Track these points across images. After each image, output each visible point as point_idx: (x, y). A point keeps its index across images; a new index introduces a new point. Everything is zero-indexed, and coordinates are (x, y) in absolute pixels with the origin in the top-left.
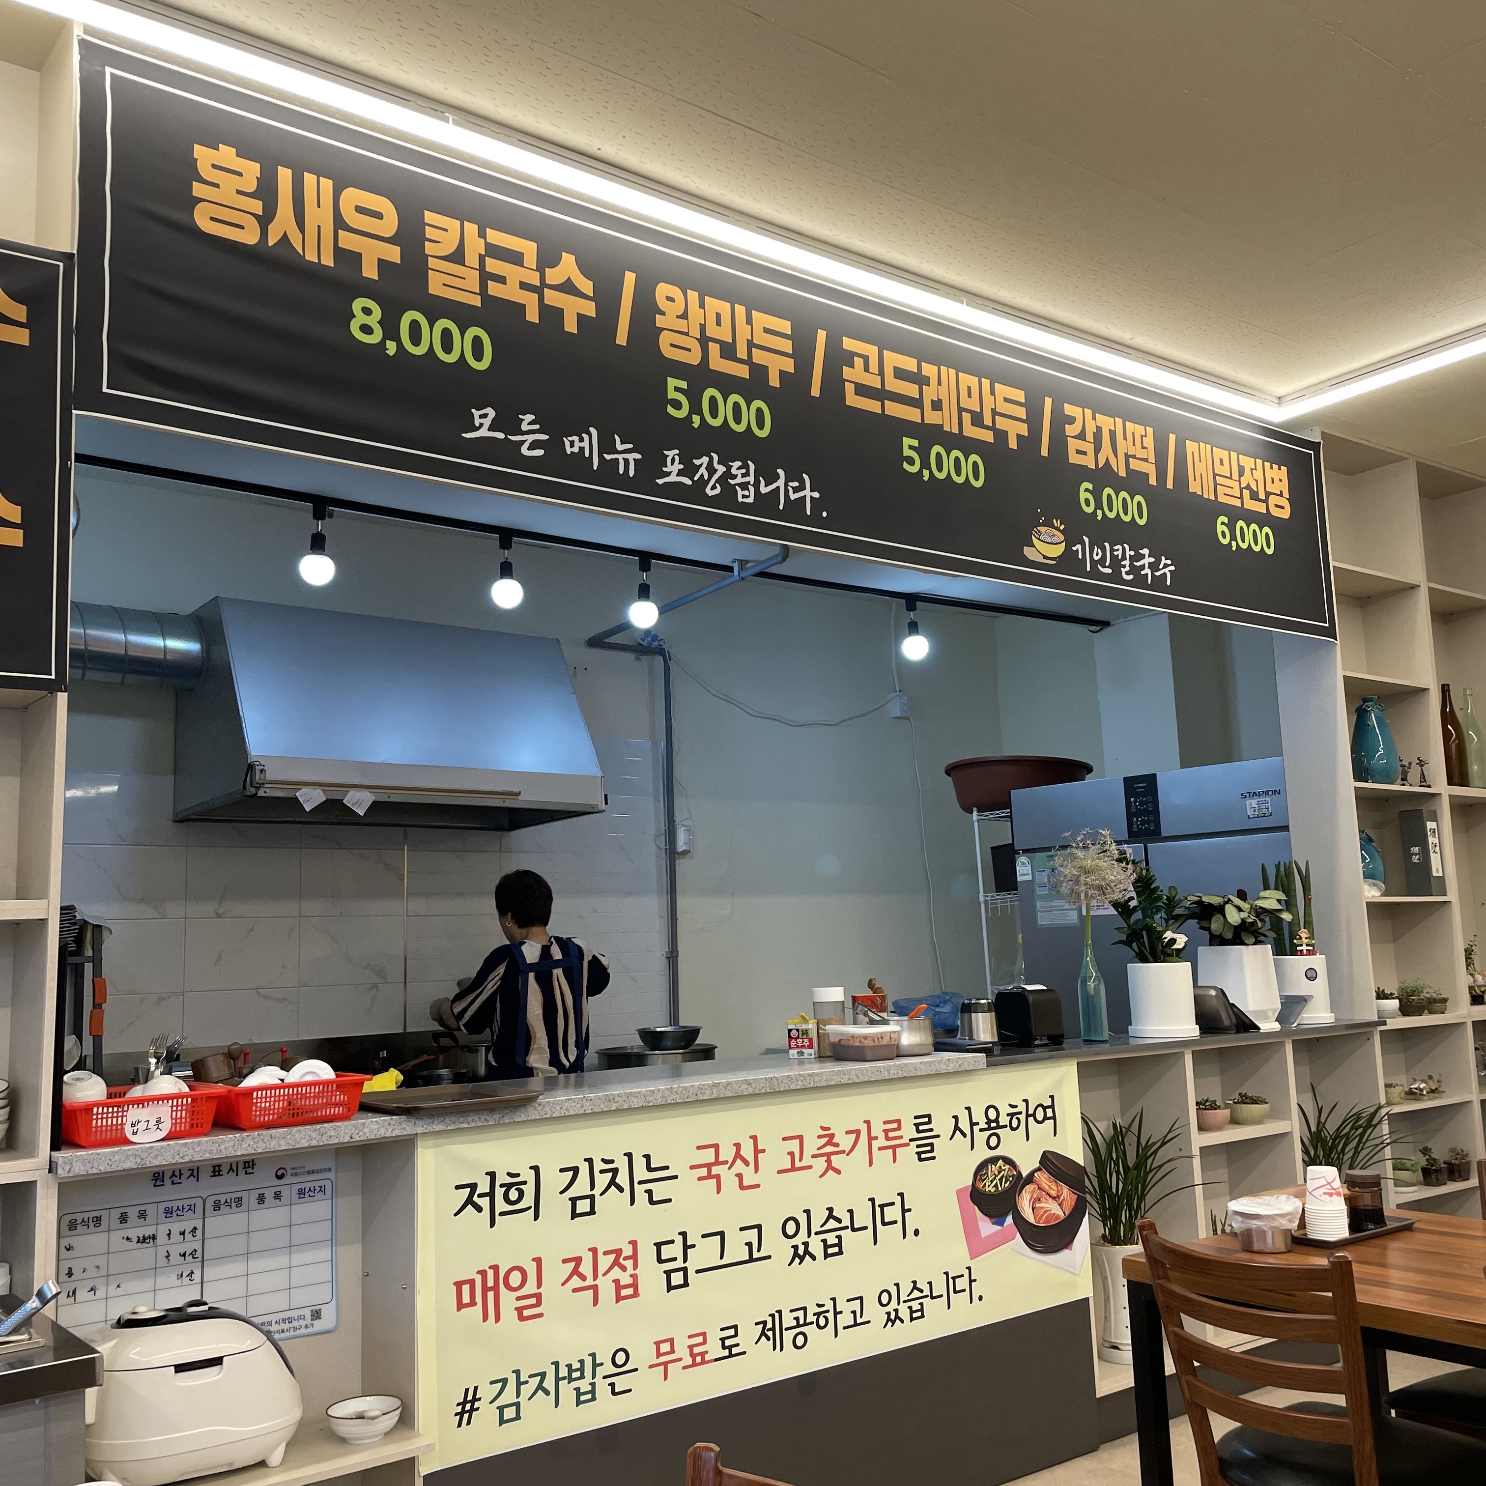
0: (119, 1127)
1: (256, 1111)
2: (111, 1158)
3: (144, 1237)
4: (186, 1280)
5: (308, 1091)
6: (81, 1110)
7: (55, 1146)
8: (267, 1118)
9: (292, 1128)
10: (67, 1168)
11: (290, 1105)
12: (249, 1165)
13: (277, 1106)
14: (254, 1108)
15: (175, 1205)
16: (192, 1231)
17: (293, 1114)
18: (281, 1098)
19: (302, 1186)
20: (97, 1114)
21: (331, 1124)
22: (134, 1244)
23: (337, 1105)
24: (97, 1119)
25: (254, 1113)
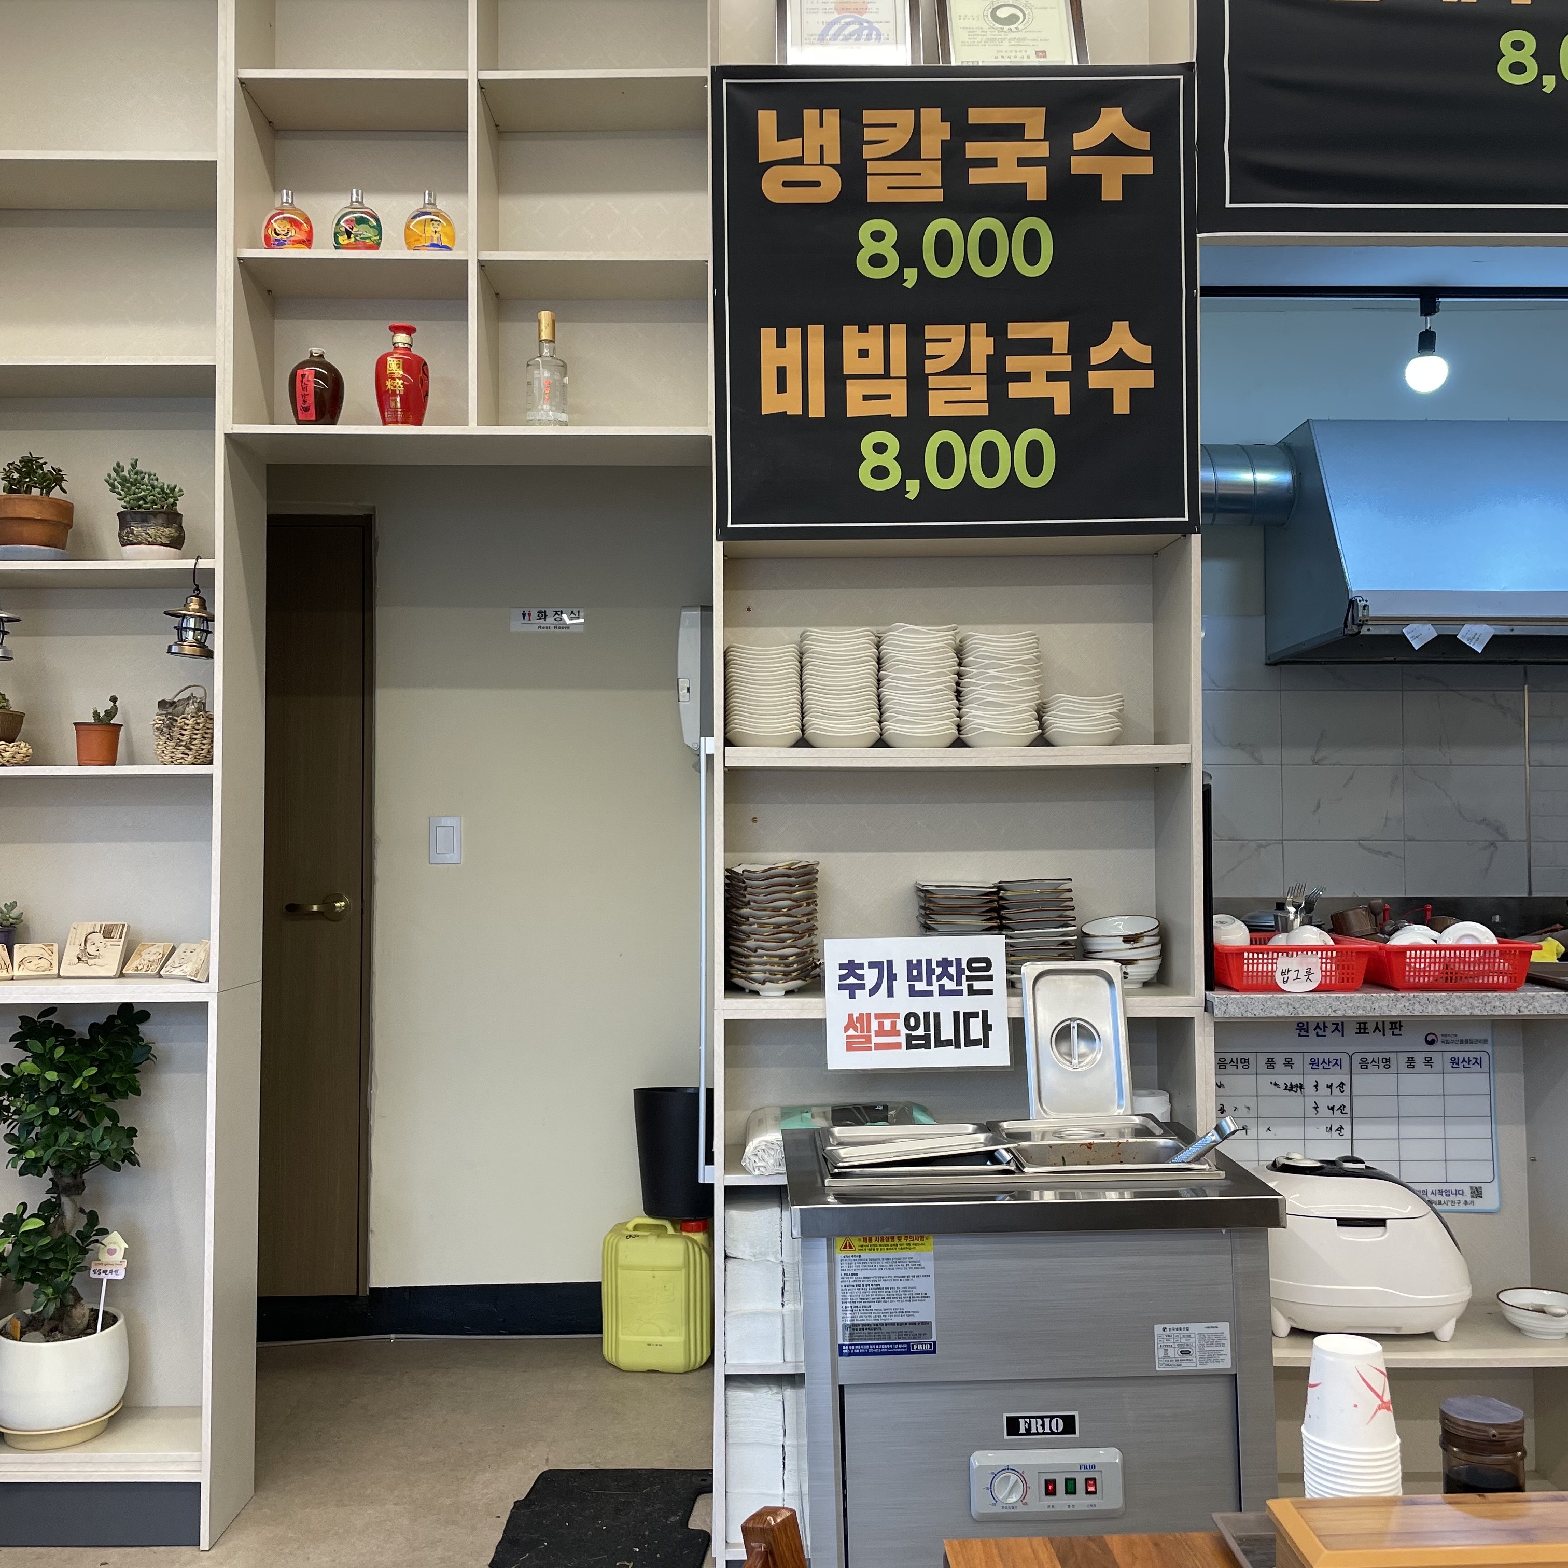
0: (1270, 974)
1: (1410, 971)
2: (1264, 1003)
3: (1291, 1084)
4: (1335, 1134)
5: (1467, 955)
6: (1232, 953)
7: (1209, 987)
8: (1421, 980)
9: (1450, 994)
10: (1223, 1008)
11: (1447, 968)
12: (1396, 1026)
13: (1432, 968)
14: (1407, 969)
15: (1321, 1057)
16: (1339, 1086)
17: (1451, 978)
18: (1438, 960)
19: (1455, 1055)
20: (1248, 959)
21: (1495, 994)
22: (1281, 1091)
23: (1501, 973)
24: (1248, 964)
25: (1407, 973)
